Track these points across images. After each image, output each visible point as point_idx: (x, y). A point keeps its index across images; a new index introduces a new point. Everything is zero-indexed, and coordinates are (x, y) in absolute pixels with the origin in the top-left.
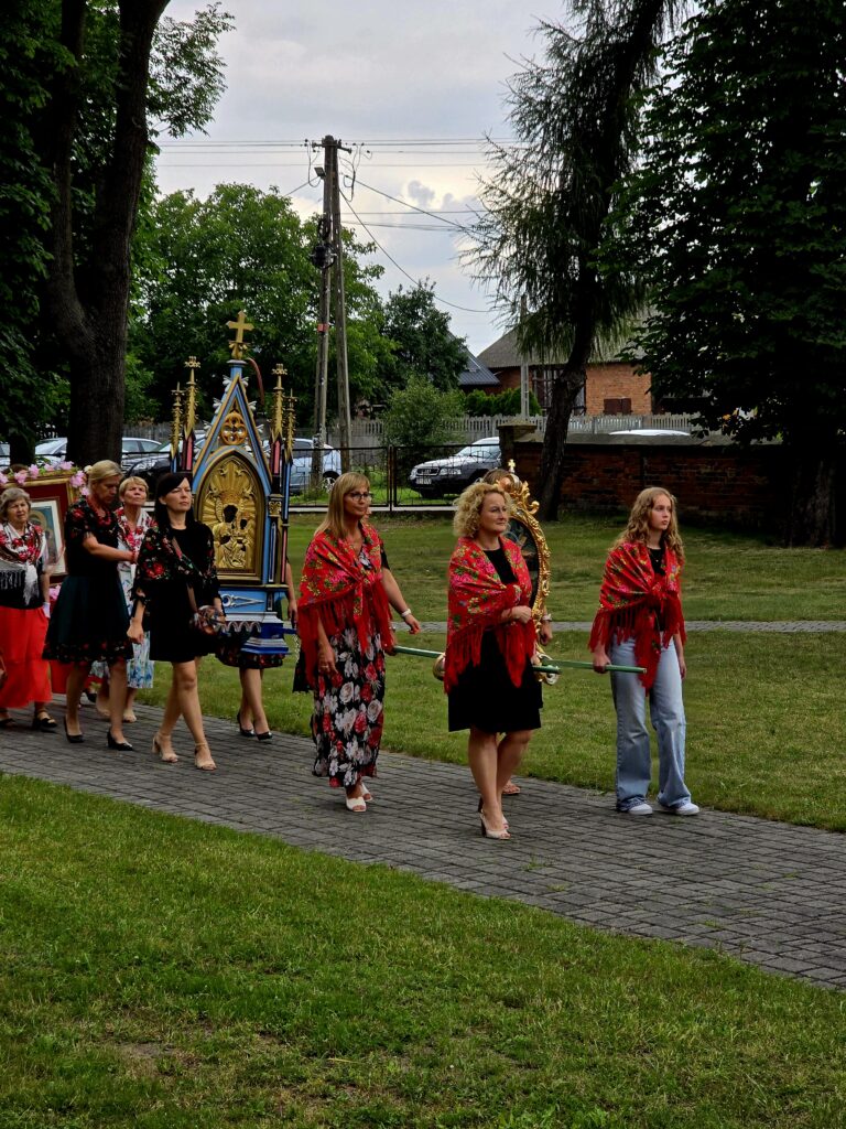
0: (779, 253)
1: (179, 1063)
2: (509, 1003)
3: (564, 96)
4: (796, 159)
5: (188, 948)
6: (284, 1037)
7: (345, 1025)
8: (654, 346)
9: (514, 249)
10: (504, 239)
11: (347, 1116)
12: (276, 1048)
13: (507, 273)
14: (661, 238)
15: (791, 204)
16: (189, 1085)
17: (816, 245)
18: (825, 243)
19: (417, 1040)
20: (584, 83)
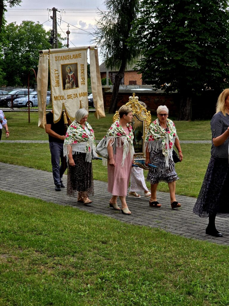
0: (177, 41)
1: (13, 259)
2: (103, 243)
4: (181, 15)
5: (16, 228)
6: (42, 252)
7: (59, 249)
8: (143, 66)
9: (105, 39)
10: (102, 37)
11: (59, 273)
12: (40, 255)
13: (103, 46)
14: (145, 37)
15: (180, 28)
16: (16, 265)
17: (186, 39)
18: (189, 38)
19: (78, 253)
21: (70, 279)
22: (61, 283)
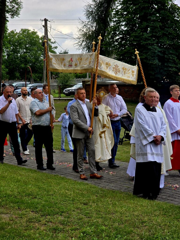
0: (142, 44)
1: (14, 218)
2: (84, 204)
3: (96, 10)
4: (145, 24)
5: (16, 194)
6: (36, 212)
7: (49, 210)
9: (85, 43)
10: (83, 41)
11: (50, 229)
12: (35, 215)
13: (84, 48)
14: (117, 41)
15: (144, 33)
16: (16, 223)
17: (149, 42)
18: (151, 42)
19: (65, 212)
20: (100, 7)
21: (58, 233)
22: (52, 237)
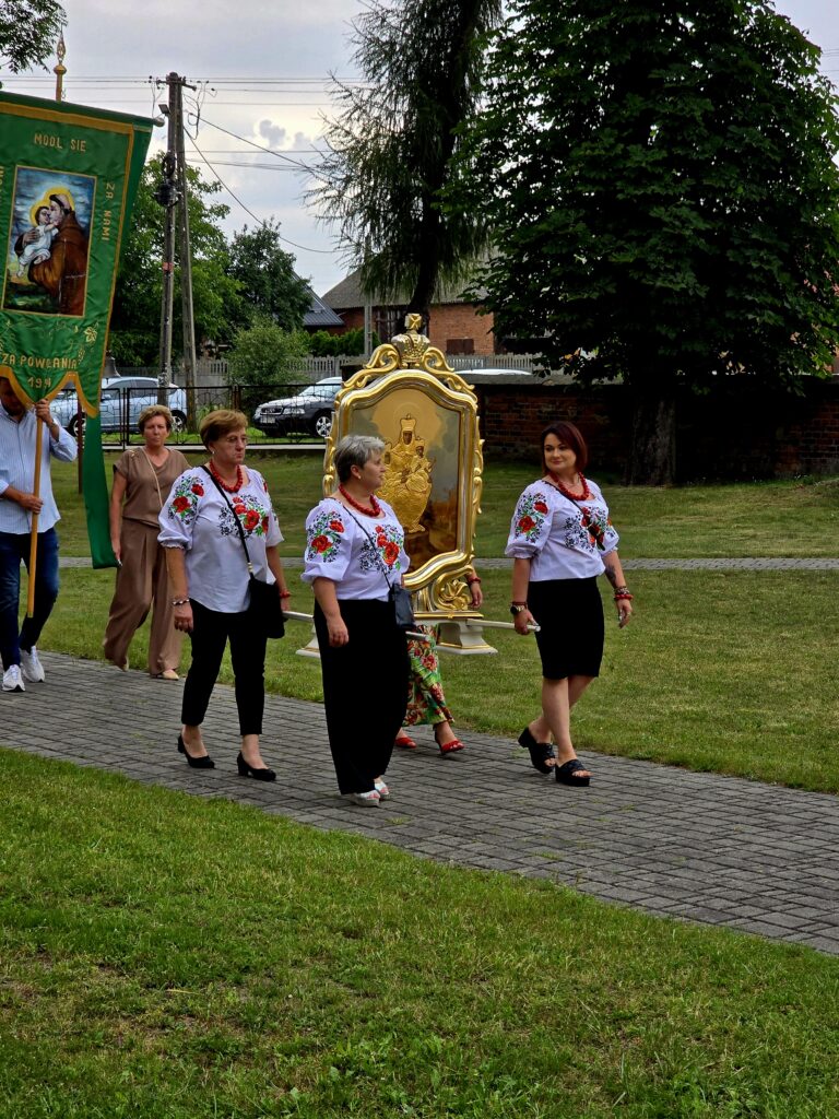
0: (620, 196)
1: (17, 996)
2: (348, 933)
3: (409, 37)
4: (636, 103)
5: (27, 882)
6: (122, 969)
7: (184, 957)
8: (497, 286)
9: (358, 190)
10: (348, 180)
11: (185, 1047)
12: (114, 980)
13: (351, 214)
14: (503, 180)
15: (632, 148)
16: (28, 1018)
17: (656, 188)
18: (666, 187)
19: (256, 971)
20: (429, 24)
21: (224, 1067)
22: (194, 1082)
